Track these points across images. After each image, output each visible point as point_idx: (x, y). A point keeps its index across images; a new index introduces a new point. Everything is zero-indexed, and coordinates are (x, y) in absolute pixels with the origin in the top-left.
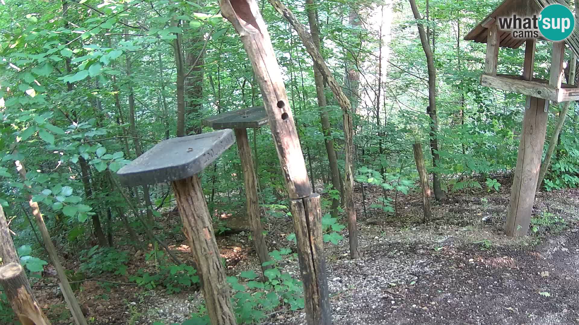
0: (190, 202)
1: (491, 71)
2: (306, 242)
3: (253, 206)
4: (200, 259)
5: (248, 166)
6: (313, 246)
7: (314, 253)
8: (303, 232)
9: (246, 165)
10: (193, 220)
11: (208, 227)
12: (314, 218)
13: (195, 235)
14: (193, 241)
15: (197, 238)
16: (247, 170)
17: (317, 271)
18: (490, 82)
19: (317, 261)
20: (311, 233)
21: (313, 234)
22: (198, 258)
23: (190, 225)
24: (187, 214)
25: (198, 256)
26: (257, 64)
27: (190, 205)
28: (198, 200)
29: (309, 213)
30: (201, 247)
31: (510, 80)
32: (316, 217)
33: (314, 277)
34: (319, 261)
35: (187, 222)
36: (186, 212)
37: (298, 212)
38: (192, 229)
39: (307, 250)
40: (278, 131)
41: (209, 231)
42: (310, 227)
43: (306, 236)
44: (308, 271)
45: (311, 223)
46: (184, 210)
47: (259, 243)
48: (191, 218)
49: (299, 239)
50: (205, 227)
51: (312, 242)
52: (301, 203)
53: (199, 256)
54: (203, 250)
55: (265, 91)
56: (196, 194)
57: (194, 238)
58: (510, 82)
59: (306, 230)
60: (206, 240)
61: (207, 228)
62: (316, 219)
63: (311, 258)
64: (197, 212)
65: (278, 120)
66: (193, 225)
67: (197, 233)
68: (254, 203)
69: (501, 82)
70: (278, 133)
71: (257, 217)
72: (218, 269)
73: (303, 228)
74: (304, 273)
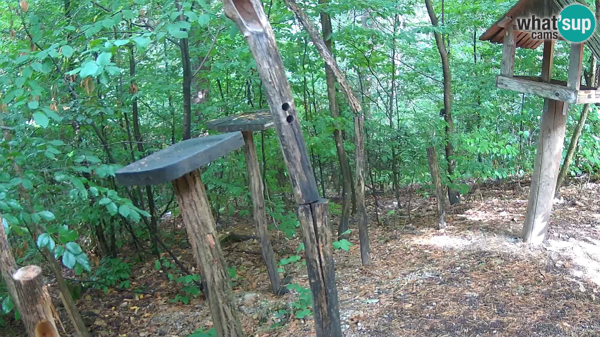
0: (194, 207)
1: (507, 72)
2: (314, 250)
3: (259, 211)
4: (204, 266)
5: (254, 170)
6: (321, 253)
7: (323, 260)
8: (311, 238)
9: (252, 169)
10: (196, 226)
11: (212, 233)
12: (322, 225)
13: (199, 241)
14: (197, 248)
15: (200, 244)
16: (253, 175)
17: (326, 279)
18: (506, 83)
19: (326, 268)
20: (320, 239)
21: (322, 241)
22: (203, 265)
23: (194, 231)
24: (191, 220)
25: (202, 263)
26: (261, 65)
27: (194, 212)
28: (202, 205)
29: (317, 219)
30: (205, 253)
31: (527, 82)
32: (324, 223)
33: (323, 285)
34: (328, 268)
35: (191, 228)
36: (189, 219)
37: (305, 217)
38: (196, 235)
39: (316, 257)
40: (284, 134)
41: (214, 238)
42: (319, 233)
43: (314, 243)
44: (317, 279)
45: (318, 230)
46: (188, 216)
47: (266, 250)
48: (194, 224)
49: (307, 246)
50: (209, 234)
51: (321, 248)
52: (308, 209)
53: (204, 263)
54: (207, 257)
55: (269, 93)
56: (200, 199)
57: (198, 244)
58: (527, 84)
59: (314, 237)
60: (210, 247)
61: (211, 235)
62: (324, 226)
63: (319, 265)
64: (201, 218)
65: (283, 123)
66: (197, 231)
67: (201, 240)
68: (261, 208)
69: (517, 84)
70: (283, 136)
71: (264, 223)
72: (223, 277)
73: (310, 234)
74: (313, 281)
